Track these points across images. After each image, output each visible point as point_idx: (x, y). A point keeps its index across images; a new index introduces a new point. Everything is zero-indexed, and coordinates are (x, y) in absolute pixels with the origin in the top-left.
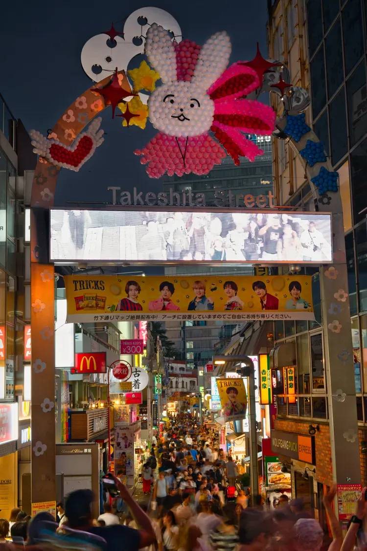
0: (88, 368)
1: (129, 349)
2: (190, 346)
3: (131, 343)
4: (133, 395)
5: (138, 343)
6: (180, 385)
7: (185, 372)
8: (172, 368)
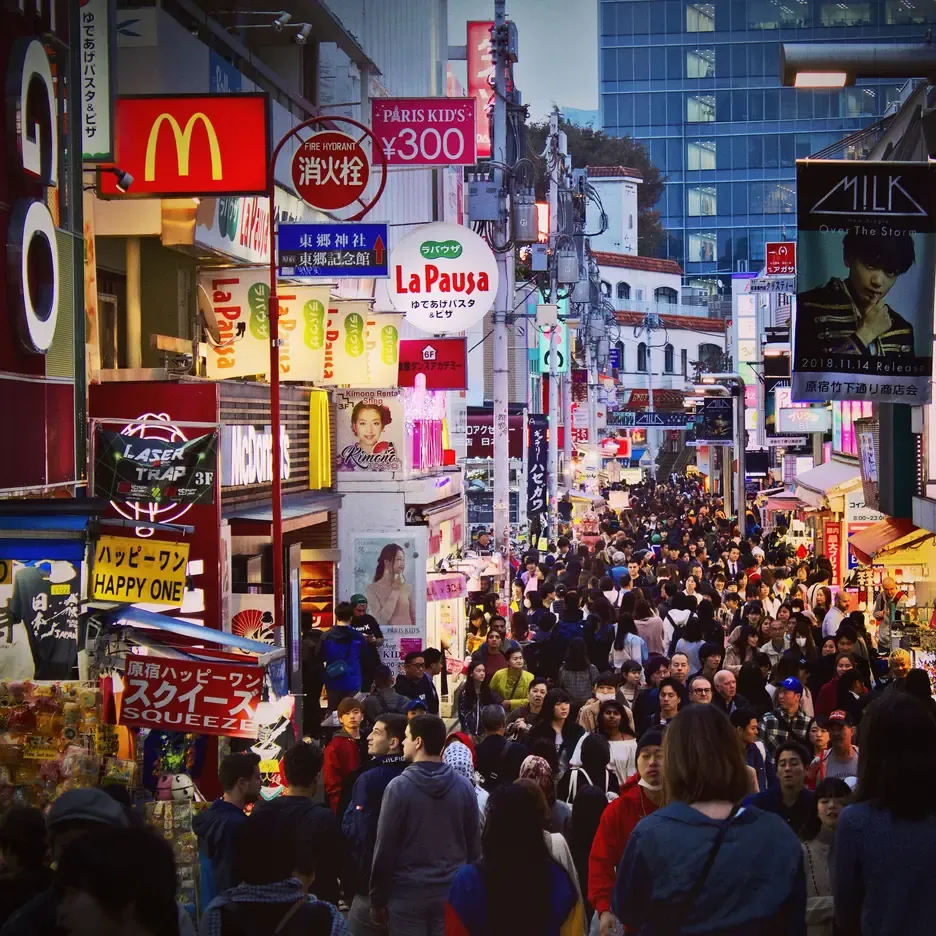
0: (183, 170)
1: (411, 142)
2: (705, 206)
3: (418, 114)
4: (429, 349)
5: (448, 115)
6: (656, 361)
7: (680, 310)
8: (624, 290)
